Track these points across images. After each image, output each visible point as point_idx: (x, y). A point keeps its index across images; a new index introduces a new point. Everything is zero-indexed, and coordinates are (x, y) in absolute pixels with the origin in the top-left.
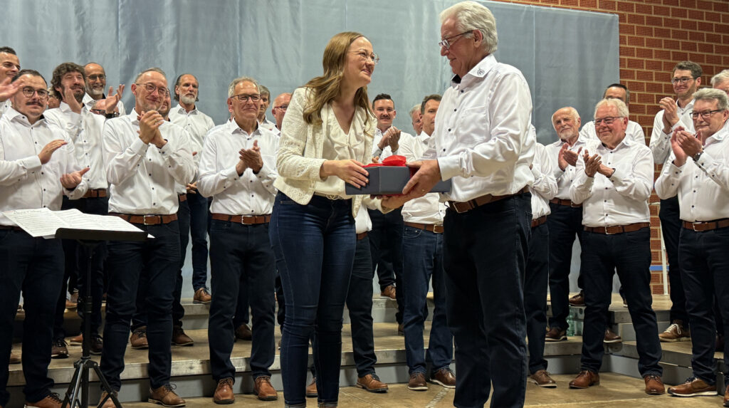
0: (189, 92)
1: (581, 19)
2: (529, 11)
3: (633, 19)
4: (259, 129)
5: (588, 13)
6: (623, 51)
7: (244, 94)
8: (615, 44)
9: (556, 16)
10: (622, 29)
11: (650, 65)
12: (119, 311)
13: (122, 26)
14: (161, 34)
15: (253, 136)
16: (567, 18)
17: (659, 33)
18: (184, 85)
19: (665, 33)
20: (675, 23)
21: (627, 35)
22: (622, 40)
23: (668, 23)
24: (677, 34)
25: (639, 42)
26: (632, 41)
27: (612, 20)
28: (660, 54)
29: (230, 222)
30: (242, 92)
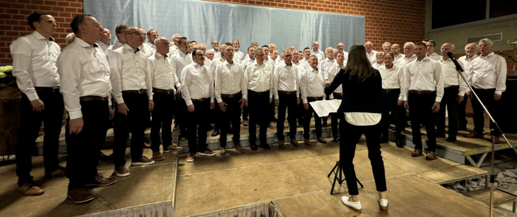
1: (354, 18)
2: (339, 16)
3: (370, 18)
5: (356, 16)
6: (366, 28)
8: (364, 25)
9: (347, 17)
10: (366, 21)
11: (375, 32)
16: (350, 18)
17: (377, 22)
19: (379, 22)
20: (381, 19)
21: (368, 23)
22: (366, 24)
23: (380, 19)
24: (382, 22)
25: (371, 25)
26: (369, 24)
27: (363, 19)
28: (377, 28)
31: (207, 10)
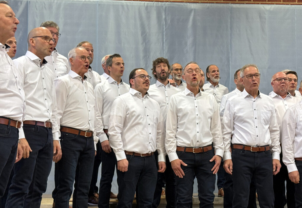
0: (216, 75)
4: (260, 95)
7: (250, 74)
12: (183, 201)
13: (166, 40)
14: (186, 44)
15: (257, 99)
18: (212, 72)
29: (244, 150)
30: (249, 73)
31: (149, 18)
